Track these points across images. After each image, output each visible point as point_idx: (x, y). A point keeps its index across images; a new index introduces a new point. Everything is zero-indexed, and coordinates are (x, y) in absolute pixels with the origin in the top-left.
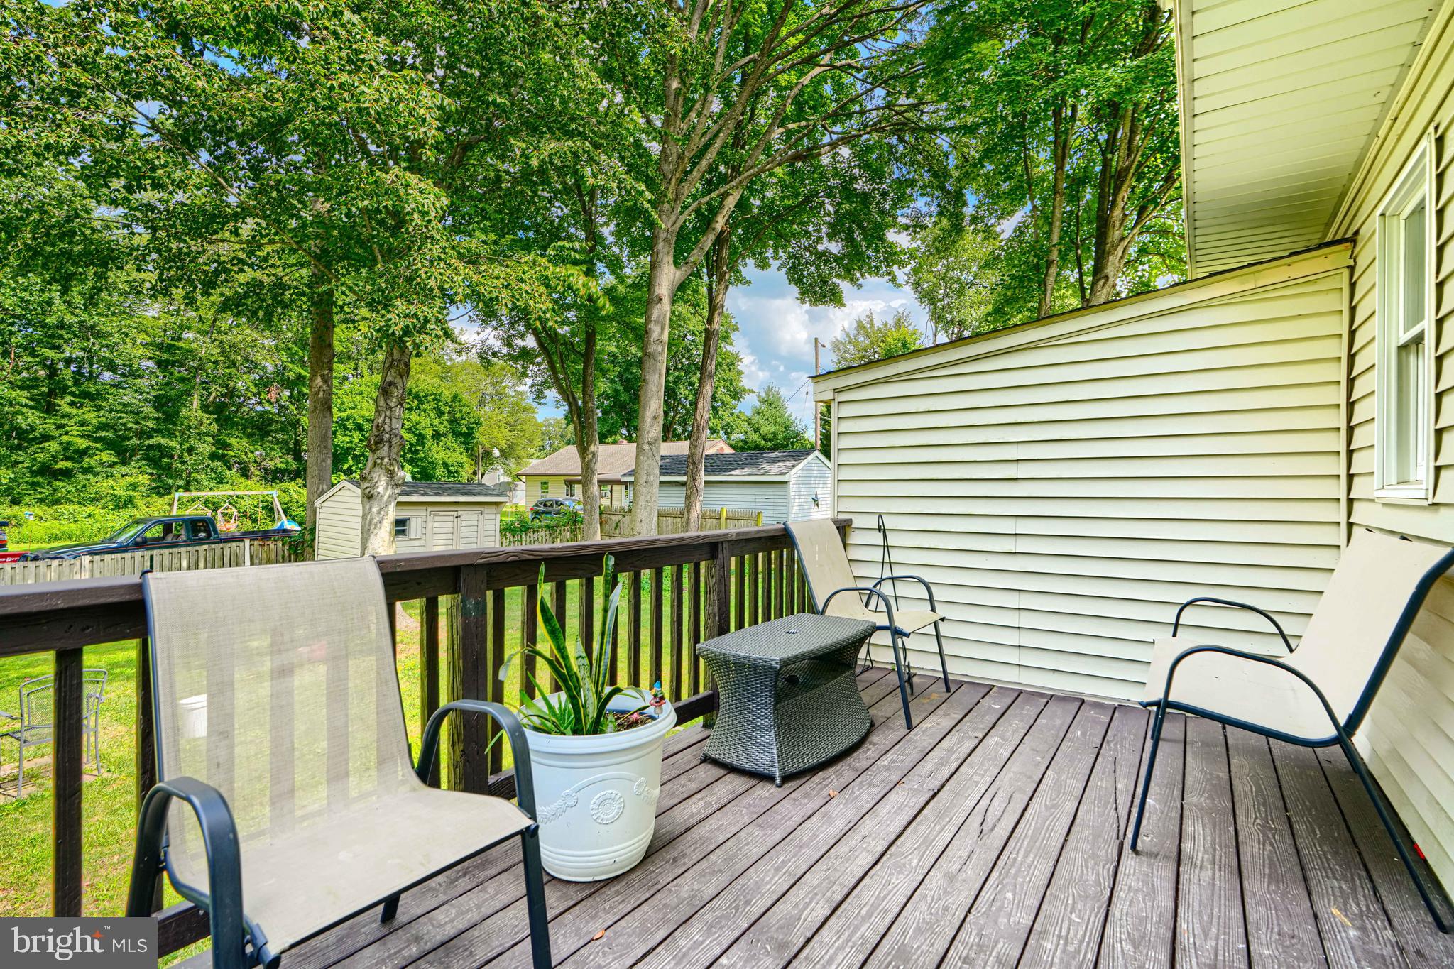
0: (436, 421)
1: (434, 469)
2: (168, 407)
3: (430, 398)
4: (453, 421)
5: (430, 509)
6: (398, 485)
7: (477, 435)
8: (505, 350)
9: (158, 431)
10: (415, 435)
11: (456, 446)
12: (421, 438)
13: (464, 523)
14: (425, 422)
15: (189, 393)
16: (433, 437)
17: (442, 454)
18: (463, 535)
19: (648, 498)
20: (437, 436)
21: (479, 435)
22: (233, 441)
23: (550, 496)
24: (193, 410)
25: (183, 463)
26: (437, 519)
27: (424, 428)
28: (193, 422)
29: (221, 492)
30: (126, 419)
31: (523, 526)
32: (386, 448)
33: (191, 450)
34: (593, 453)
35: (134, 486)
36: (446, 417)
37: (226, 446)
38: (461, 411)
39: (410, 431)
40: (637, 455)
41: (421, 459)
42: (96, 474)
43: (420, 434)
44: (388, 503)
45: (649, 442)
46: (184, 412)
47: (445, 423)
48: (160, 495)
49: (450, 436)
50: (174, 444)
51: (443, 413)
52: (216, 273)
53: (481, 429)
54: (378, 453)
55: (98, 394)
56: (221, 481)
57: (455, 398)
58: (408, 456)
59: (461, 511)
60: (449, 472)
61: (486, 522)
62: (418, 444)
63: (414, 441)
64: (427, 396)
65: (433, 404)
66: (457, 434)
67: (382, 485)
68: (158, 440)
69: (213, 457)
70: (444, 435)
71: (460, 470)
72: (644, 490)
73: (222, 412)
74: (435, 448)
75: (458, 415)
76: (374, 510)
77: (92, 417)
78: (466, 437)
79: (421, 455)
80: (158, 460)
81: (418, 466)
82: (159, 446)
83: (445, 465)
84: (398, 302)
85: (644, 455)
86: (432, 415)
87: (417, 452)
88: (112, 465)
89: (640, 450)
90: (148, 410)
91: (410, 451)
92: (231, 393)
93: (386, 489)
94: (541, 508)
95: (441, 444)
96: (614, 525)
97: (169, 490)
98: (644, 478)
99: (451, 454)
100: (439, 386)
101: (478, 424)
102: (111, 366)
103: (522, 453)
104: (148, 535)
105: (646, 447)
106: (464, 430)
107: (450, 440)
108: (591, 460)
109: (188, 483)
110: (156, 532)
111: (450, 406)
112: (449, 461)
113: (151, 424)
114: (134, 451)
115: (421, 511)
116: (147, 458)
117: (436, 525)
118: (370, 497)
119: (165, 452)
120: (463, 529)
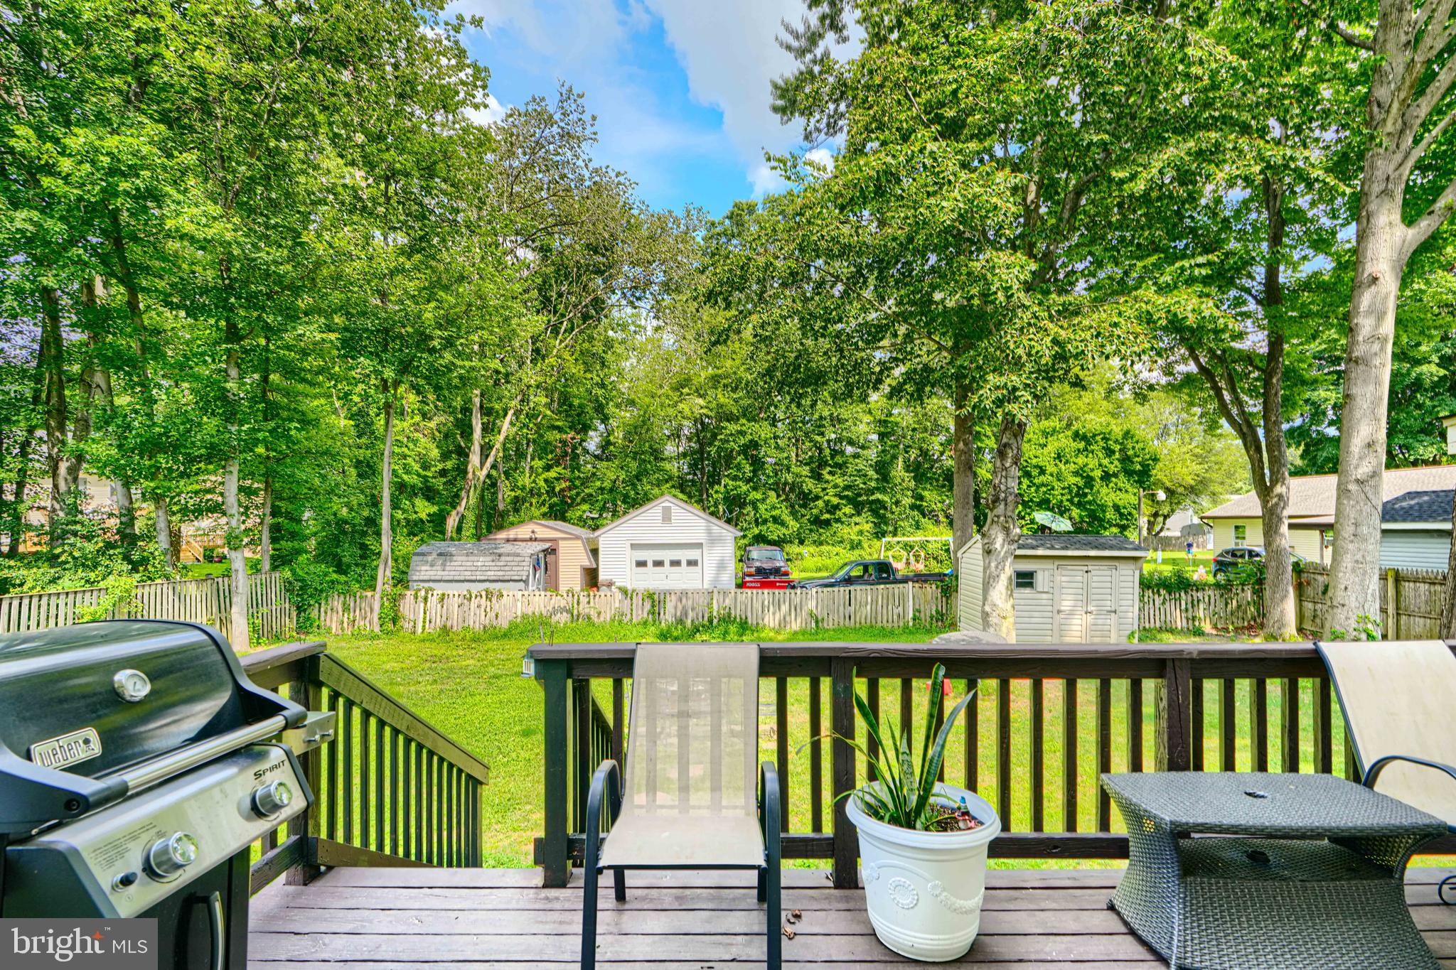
0: (1106, 462)
1: (1104, 511)
2: (883, 469)
3: (1098, 438)
4: (1126, 459)
5: (1057, 563)
6: (1013, 541)
7: (1154, 472)
8: (1164, 380)
9: (878, 489)
10: (1083, 477)
11: (1128, 486)
12: (1089, 481)
13: (1095, 579)
14: (1092, 462)
15: (895, 457)
16: (1102, 479)
17: (1112, 496)
18: (1095, 591)
19: (1359, 557)
20: (1106, 477)
21: (1157, 473)
22: (926, 493)
23: (1245, 545)
24: (899, 471)
25: (893, 513)
26: (1064, 572)
27: (1092, 470)
28: (898, 480)
29: (918, 537)
30: (859, 481)
31: (1181, 582)
32: (1002, 506)
33: (897, 503)
34: (1280, 496)
35: (861, 533)
36: (1117, 456)
37: (921, 498)
38: (1133, 448)
39: (1076, 473)
40: (1338, 498)
41: (1090, 503)
42: (842, 523)
43: (1088, 476)
44: (1005, 558)
45: (1357, 481)
46: (893, 473)
47: (1116, 462)
48: (878, 538)
49: (1121, 476)
50: (886, 499)
51: (1113, 452)
52: (881, 372)
53: (1160, 465)
54: (996, 512)
55: (845, 463)
56: (918, 526)
57: (1127, 434)
58: (1076, 500)
59: (1091, 566)
60: (1121, 515)
61: (1122, 578)
62: (1085, 486)
63: (1081, 483)
64: (1095, 435)
65: (1102, 444)
66: (1129, 473)
67: (999, 541)
68: (878, 496)
69: (913, 507)
70: (1115, 475)
71: (1134, 512)
72: (1351, 546)
73: (920, 472)
74: (1104, 490)
75: (1131, 453)
76: (993, 565)
77: (840, 481)
78: (1142, 476)
79: (1090, 497)
80: (877, 509)
81: (1086, 510)
82: (878, 500)
83: (1117, 508)
84: (990, 377)
85: (1349, 498)
86: (1100, 455)
87: (1085, 495)
88: (851, 516)
89: (1342, 491)
90: (871, 473)
91: (1077, 495)
92: (924, 453)
93: (1003, 546)
94: (1229, 559)
95: (1112, 485)
96: (1321, 589)
97: (884, 534)
98: (1351, 529)
99: (1122, 495)
100: (1108, 424)
101: (1156, 460)
102: (851, 443)
103: (1218, 489)
104: (853, 574)
105: (1353, 487)
106: (1138, 467)
107: (1122, 481)
108: (1277, 504)
109: (896, 529)
110: (857, 572)
111: (1121, 444)
112: (1121, 503)
113: (873, 484)
114: (863, 504)
115: (1048, 565)
116: (871, 510)
117: (1064, 579)
118: (989, 552)
119: (882, 504)
120: (1094, 585)
